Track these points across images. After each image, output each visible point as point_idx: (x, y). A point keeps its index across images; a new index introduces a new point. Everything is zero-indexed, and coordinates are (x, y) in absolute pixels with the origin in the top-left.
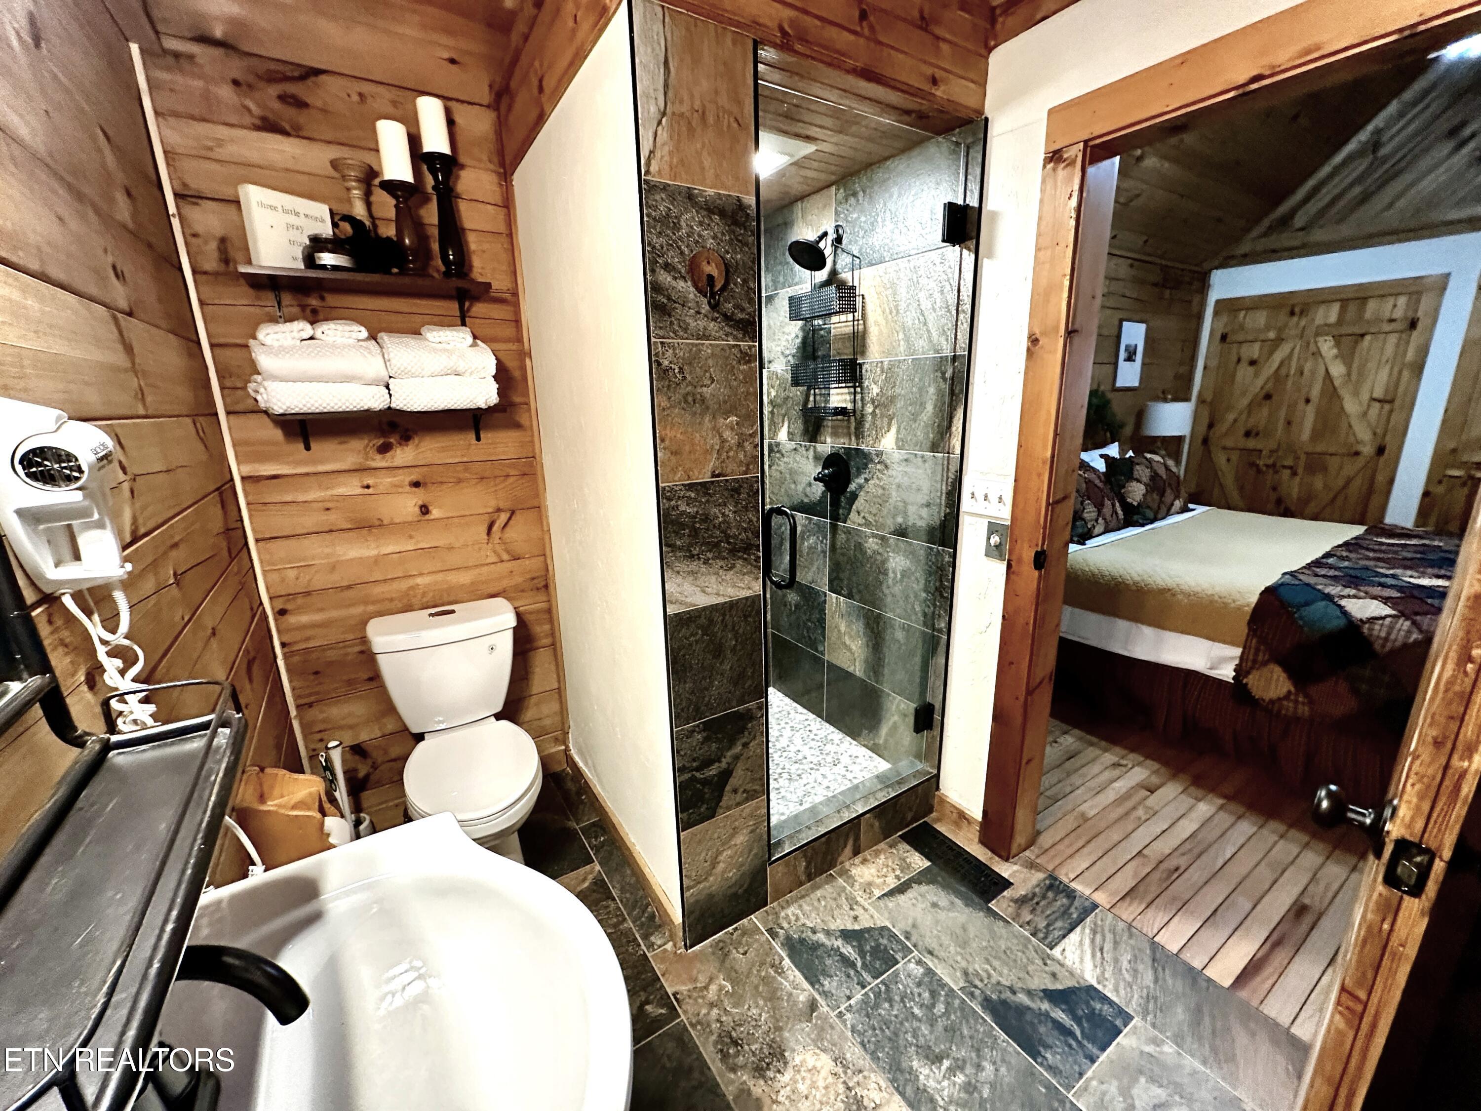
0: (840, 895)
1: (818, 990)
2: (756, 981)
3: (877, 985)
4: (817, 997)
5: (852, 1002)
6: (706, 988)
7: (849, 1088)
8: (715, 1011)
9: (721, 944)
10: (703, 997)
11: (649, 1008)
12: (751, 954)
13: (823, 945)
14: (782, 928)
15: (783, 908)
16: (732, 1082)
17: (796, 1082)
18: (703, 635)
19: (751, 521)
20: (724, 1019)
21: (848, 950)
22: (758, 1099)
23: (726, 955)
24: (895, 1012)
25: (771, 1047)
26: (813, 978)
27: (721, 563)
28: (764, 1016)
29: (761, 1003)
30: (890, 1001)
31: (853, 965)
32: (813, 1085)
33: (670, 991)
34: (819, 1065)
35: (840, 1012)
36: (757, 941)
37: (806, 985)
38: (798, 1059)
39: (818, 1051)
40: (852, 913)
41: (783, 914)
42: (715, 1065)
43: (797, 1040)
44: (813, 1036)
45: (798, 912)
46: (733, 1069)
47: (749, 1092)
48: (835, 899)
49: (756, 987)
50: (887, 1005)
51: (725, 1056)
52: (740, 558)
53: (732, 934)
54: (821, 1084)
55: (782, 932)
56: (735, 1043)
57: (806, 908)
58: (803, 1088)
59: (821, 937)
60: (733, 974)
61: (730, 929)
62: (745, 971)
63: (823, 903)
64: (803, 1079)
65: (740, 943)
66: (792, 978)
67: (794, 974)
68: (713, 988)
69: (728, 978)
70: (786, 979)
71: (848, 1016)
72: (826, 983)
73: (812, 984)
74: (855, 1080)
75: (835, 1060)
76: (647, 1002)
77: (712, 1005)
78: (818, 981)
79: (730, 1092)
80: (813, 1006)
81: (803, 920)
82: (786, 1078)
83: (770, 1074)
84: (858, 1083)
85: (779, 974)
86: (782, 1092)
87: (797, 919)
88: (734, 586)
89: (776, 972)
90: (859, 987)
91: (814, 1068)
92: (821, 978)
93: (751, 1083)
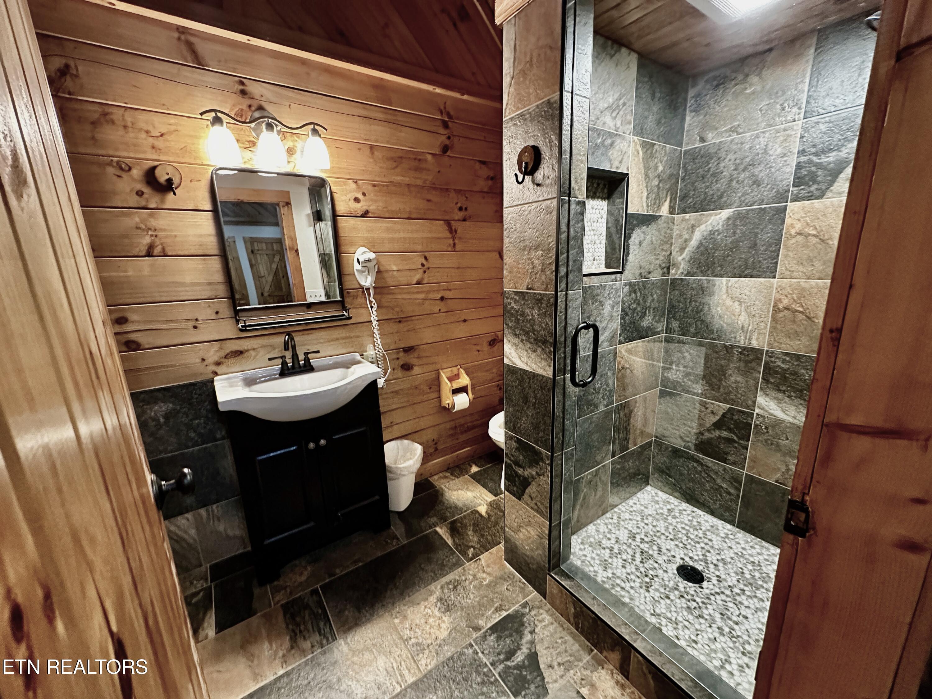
0: (570, 655)
1: (486, 631)
2: (491, 596)
3: (494, 675)
4: (482, 631)
5: (480, 655)
6: (484, 572)
7: (428, 646)
8: (471, 577)
9: (512, 577)
10: (479, 571)
11: (472, 549)
12: (507, 593)
13: (521, 638)
14: (530, 611)
15: (547, 612)
16: (436, 588)
17: (434, 618)
18: (519, 385)
19: (547, 324)
20: (467, 582)
21: (519, 657)
22: (427, 599)
23: (505, 580)
24: (474, 686)
25: (452, 605)
26: (494, 629)
27: (529, 345)
28: (469, 601)
29: (477, 599)
30: (483, 683)
31: (508, 659)
32: (431, 627)
33: (481, 557)
34: (442, 630)
35: (472, 646)
36: (518, 596)
37: (489, 625)
38: (445, 618)
39: (449, 630)
40: (555, 664)
41: (541, 611)
42: (444, 580)
43: (455, 619)
44: (458, 628)
45: (547, 622)
46: (442, 588)
47: (431, 595)
48: (566, 651)
49: (486, 597)
50: (479, 680)
51: (448, 584)
52: (539, 346)
53: (520, 582)
54: (432, 630)
55: (527, 610)
56: (455, 587)
57: (551, 628)
58: (431, 620)
59: (528, 637)
60: (493, 584)
61: (523, 580)
62: (496, 590)
63: (559, 641)
64: (435, 621)
65: (514, 586)
66: (494, 616)
67: (497, 618)
68: (484, 575)
69: (490, 582)
70: (493, 613)
71: (471, 651)
72: (492, 638)
73: (491, 628)
74: (433, 651)
75: (444, 640)
76: (474, 548)
77: (474, 576)
78: (493, 633)
79: (432, 587)
80: (477, 629)
81: (540, 625)
82: (437, 613)
83: (439, 604)
84: (431, 652)
85: (496, 609)
86: (429, 611)
87: (540, 621)
88: (536, 364)
89: (497, 608)
90: (491, 660)
91: (440, 628)
92: (495, 635)
93: (435, 596)
